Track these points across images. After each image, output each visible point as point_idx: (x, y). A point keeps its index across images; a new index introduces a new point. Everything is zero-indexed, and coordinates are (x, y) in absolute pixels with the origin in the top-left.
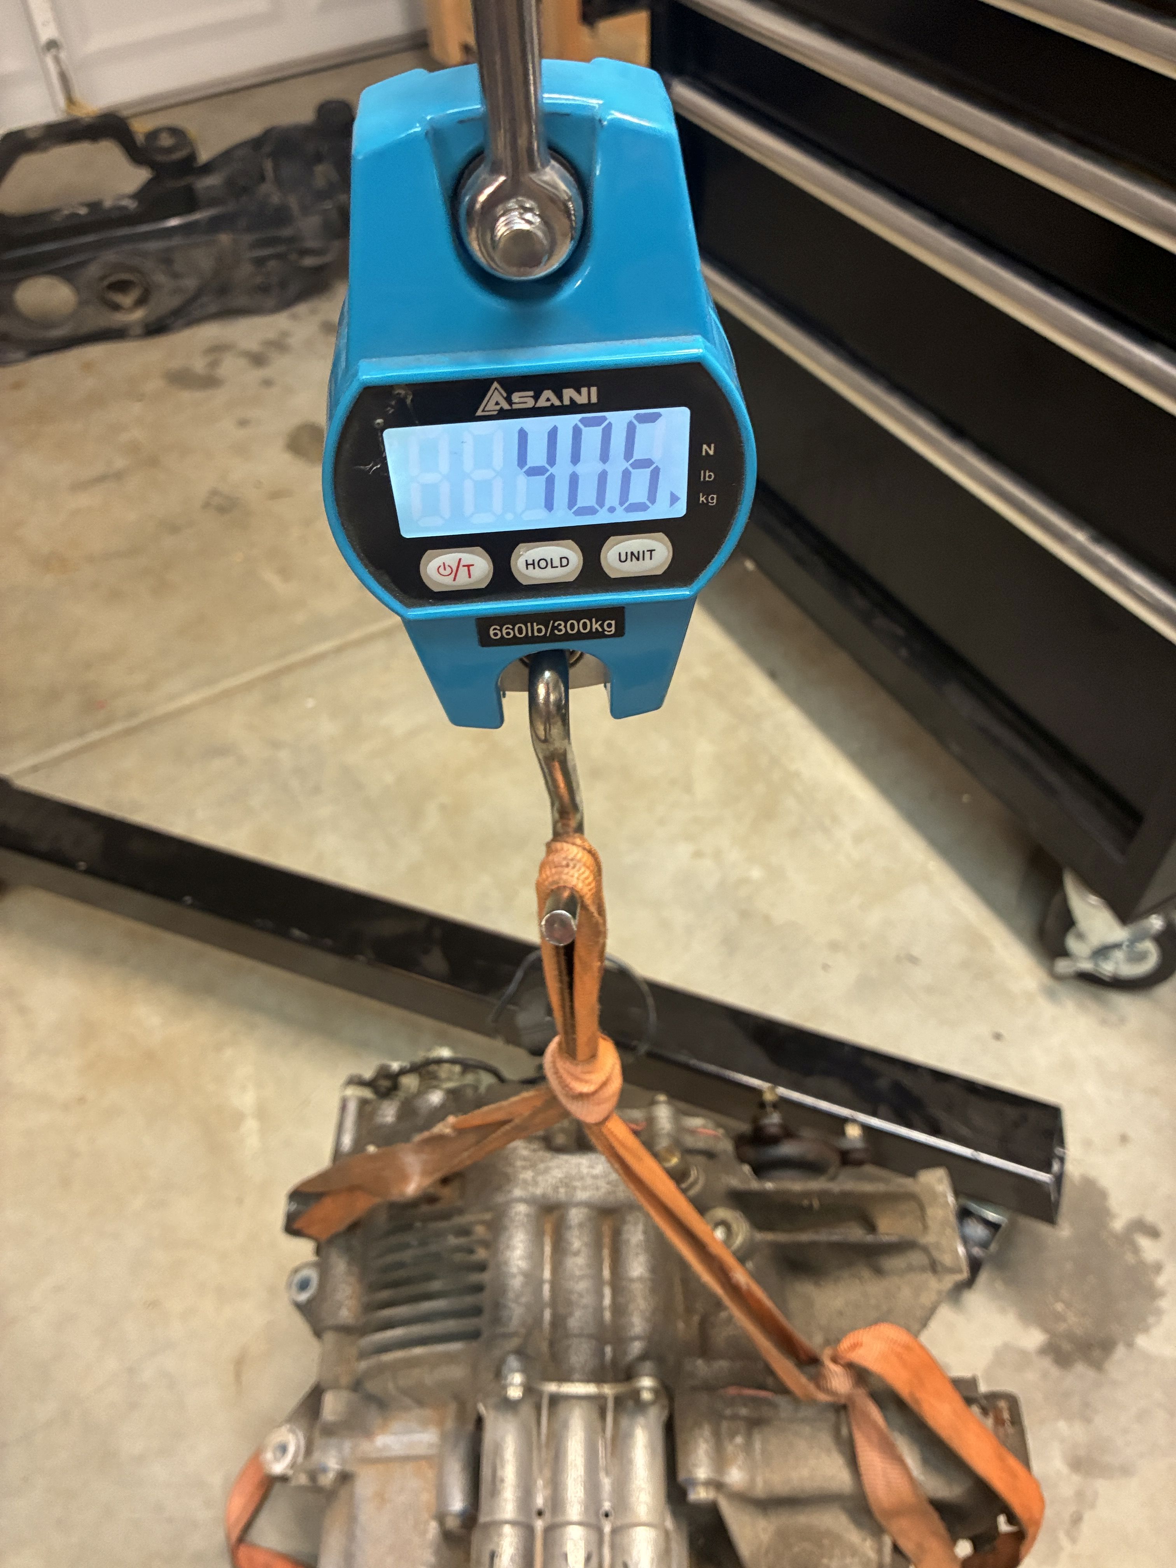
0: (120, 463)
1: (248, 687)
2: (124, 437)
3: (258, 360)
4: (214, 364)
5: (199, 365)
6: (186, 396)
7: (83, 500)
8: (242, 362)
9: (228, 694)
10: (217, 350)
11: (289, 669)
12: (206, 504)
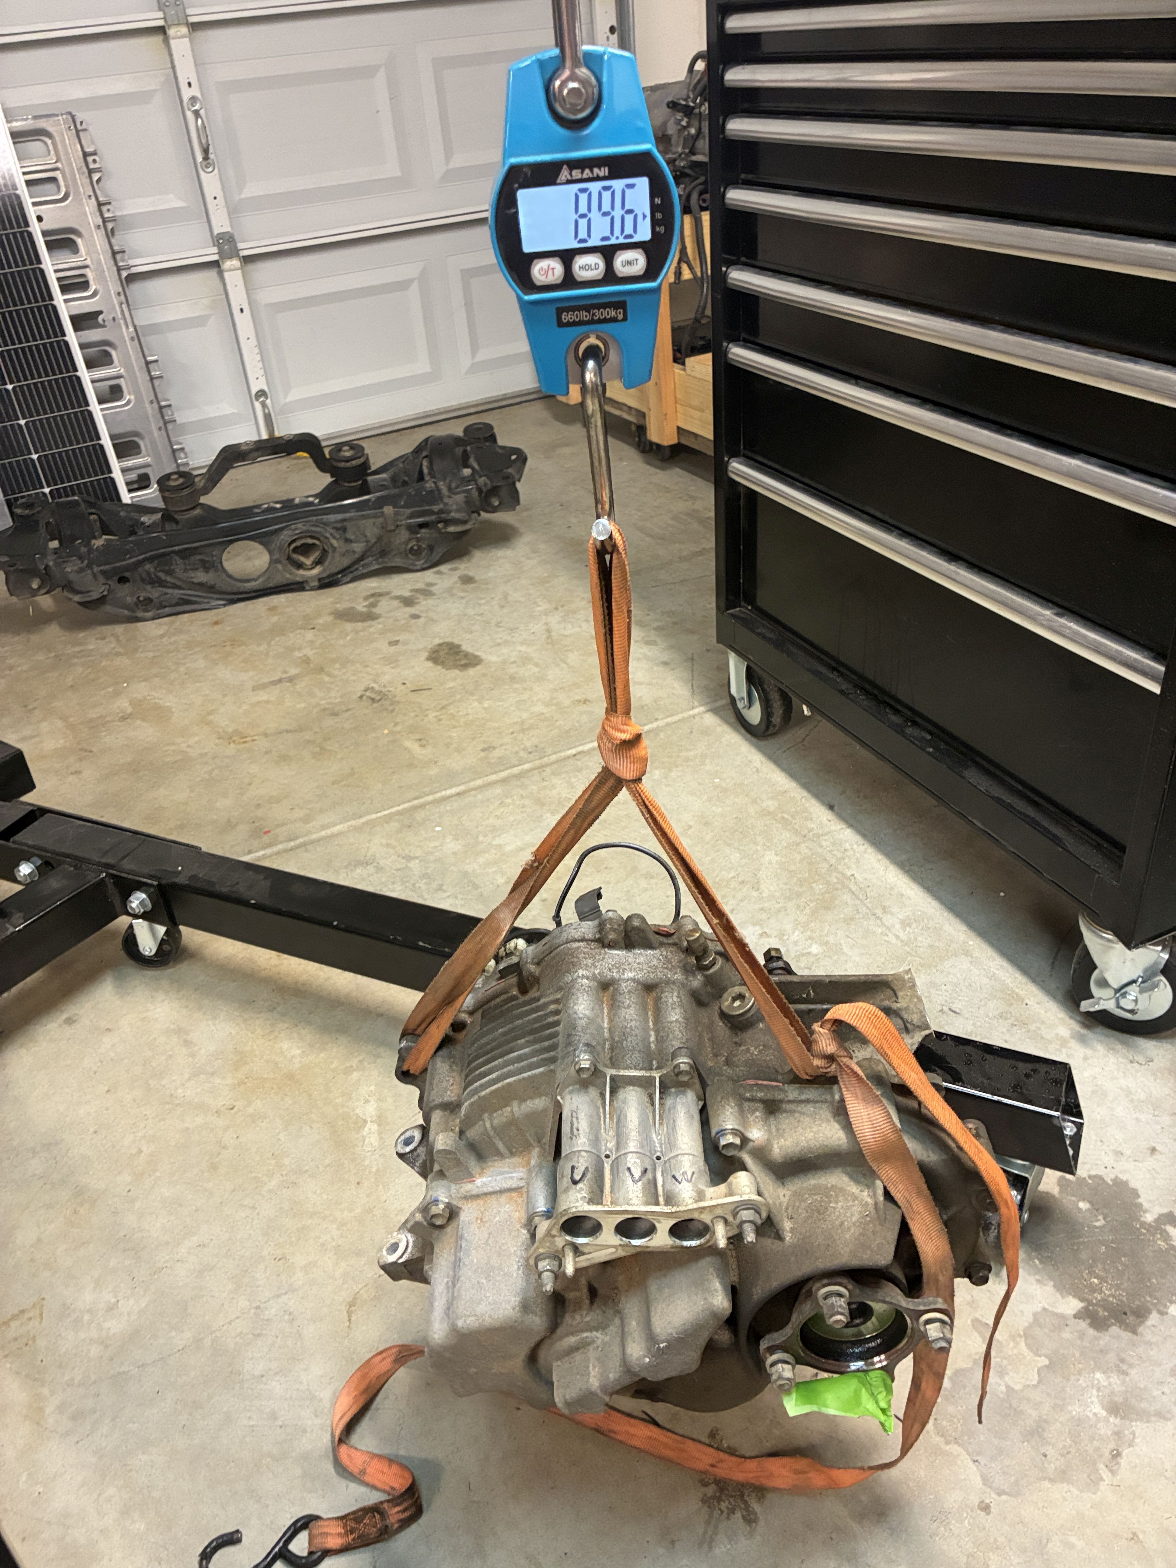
0: (293, 671)
1: (388, 819)
2: (297, 654)
3: (408, 602)
4: (373, 605)
5: (361, 606)
6: (349, 626)
7: (263, 696)
8: (396, 603)
9: (371, 824)
10: (377, 596)
11: (422, 806)
12: (361, 697)
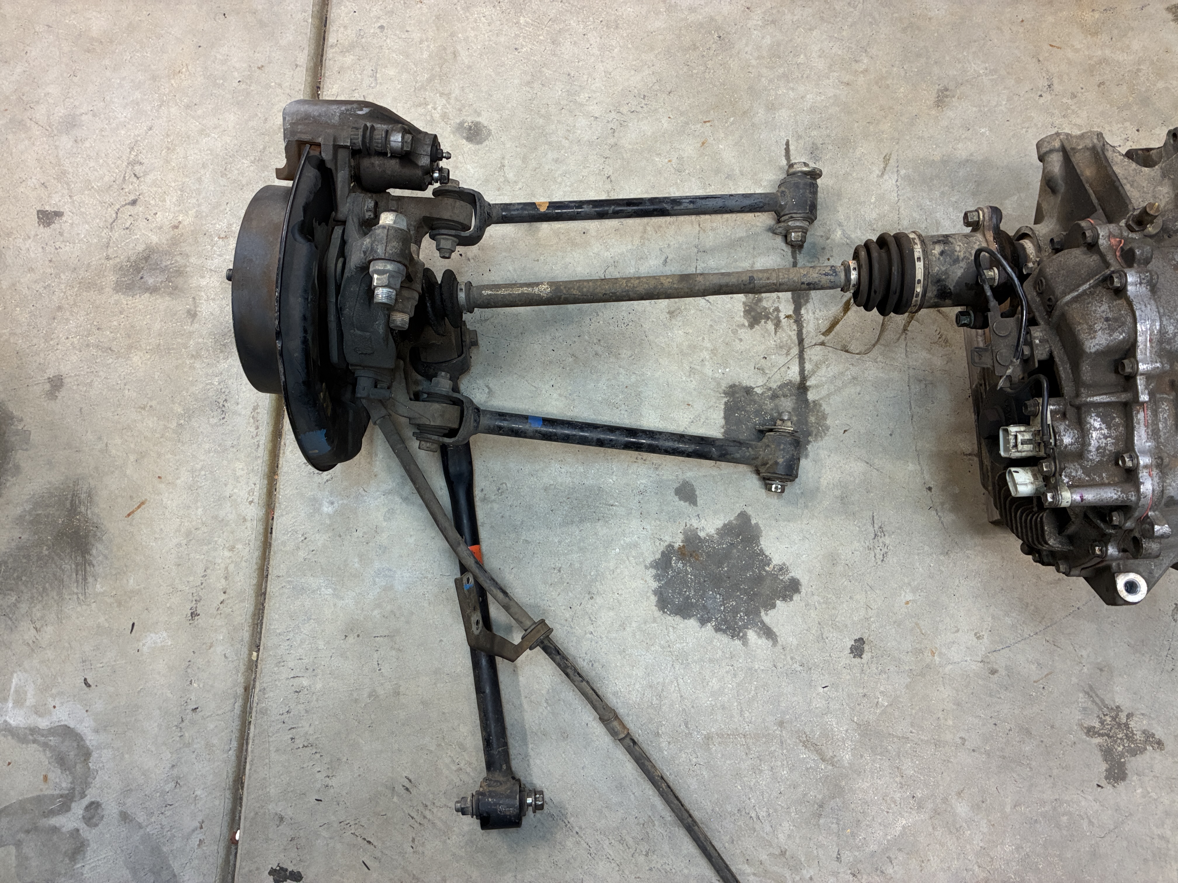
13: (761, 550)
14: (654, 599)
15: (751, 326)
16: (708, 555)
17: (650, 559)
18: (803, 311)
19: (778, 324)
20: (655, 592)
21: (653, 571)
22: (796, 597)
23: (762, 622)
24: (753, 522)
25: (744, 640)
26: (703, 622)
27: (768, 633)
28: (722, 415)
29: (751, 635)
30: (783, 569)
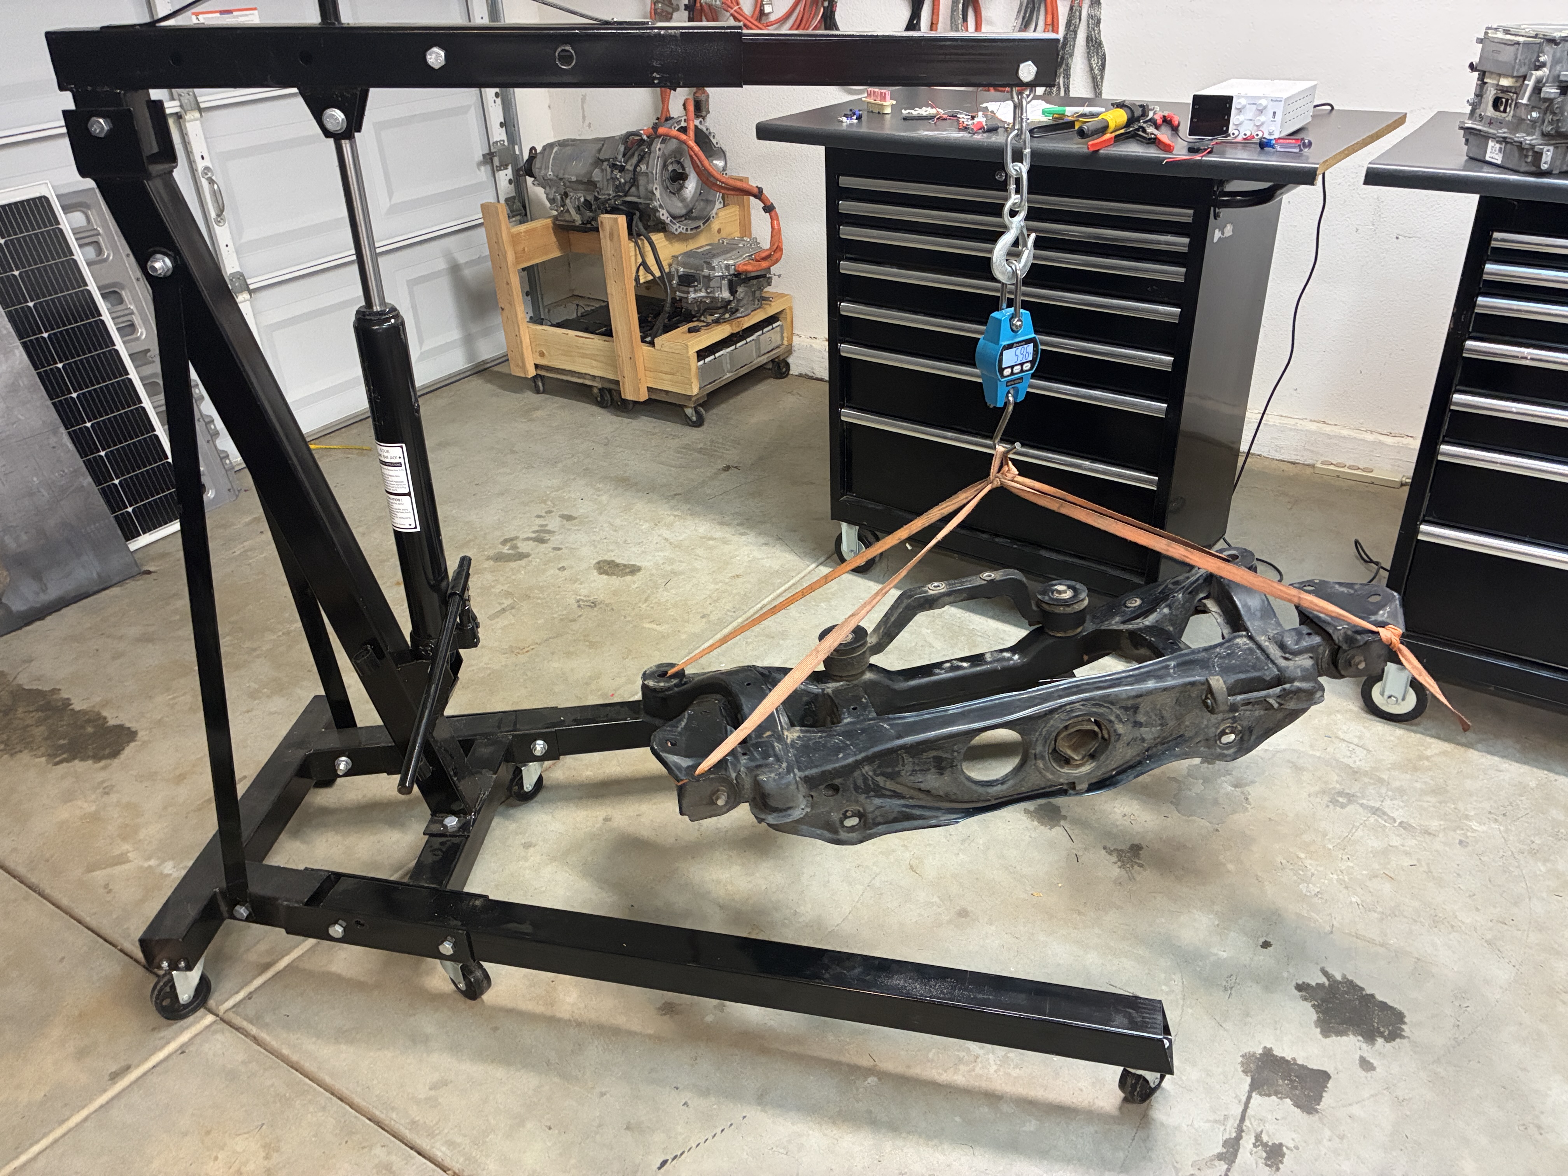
3: (542, 541)
5: (506, 550)
6: (513, 565)
8: (531, 542)
12: (579, 606)
13: (1317, 1012)
14: (1406, 1020)
15: (1281, 1145)
16: (1358, 1026)
17: (1405, 1041)
18: (1234, 1135)
19: (1258, 1137)
20: (1404, 1023)
21: (1403, 1033)
22: (1300, 982)
23: (1329, 980)
24: (1318, 1030)
25: (1344, 976)
26: (1372, 996)
27: (1325, 973)
28: (1323, 1099)
29: (1339, 977)
30: (1305, 999)
